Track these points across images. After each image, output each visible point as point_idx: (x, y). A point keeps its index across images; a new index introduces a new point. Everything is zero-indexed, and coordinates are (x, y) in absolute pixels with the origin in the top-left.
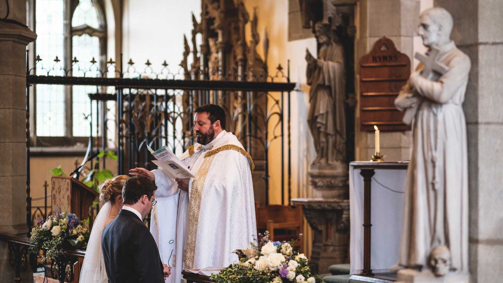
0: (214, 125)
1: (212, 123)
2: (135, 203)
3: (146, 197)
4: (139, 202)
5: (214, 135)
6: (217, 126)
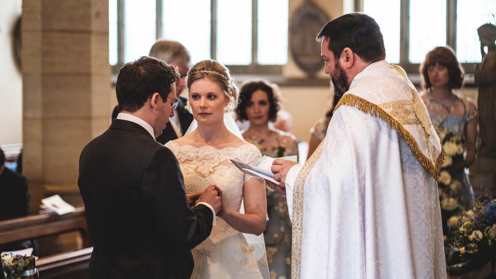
0: (343, 59)
2: (140, 108)
3: (157, 96)
4: (146, 106)
5: (346, 79)
6: (348, 59)
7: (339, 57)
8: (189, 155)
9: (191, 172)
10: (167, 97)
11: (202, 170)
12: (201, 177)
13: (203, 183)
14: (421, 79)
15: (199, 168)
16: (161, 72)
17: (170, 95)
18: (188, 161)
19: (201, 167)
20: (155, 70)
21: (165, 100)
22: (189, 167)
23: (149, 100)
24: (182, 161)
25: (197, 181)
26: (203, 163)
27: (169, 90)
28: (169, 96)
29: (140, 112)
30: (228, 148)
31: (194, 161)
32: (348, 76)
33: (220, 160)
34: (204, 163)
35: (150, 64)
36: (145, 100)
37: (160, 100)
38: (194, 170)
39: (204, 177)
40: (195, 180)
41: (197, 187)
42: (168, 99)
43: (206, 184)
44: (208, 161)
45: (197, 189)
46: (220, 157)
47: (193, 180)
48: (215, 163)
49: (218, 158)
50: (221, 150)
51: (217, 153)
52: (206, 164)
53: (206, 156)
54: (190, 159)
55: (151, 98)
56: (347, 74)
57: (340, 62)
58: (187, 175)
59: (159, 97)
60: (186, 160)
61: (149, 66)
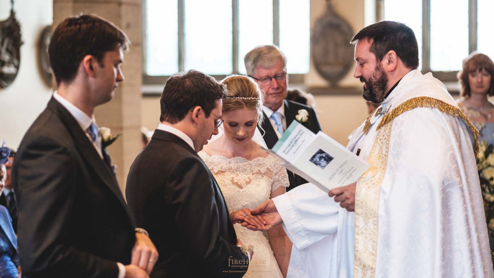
0: (385, 61)
1: (380, 57)
2: (180, 120)
3: (199, 110)
4: (187, 119)
5: (386, 82)
6: (390, 62)
7: (381, 60)
8: (222, 167)
9: (228, 183)
10: (211, 113)
11: (238, 180)
12: (238, 188)
13: (241, 194)
14: (459, 86)
15: (235, 178)
16: (206, 86)
17: (214, 111)
18: (221, 172)
19: (236, 177)
20: (200, 83)
21: (207, 115)
22: (224, 178)
23: (190, 112)
24: (214, 172)
25: (235, 192)
26: (236, 175)
27: (214, 106)
28: (212, 112)
29: (180, 124)
30: (258, 158)
31: (226, 173)
32: (388, 79)
33: (252, 171)
34: (238, 174)
35: (197, 77)
36: (186, 113)
37: (202, 115)
38: (231, 181)
39: (241, 187)
40: (233, 192)
41: (235, 199)
42: (211, 115)
43: (244, 195)
44: (241, 173)
45: (235, 200)
46: (252, 169)
47: (231, 192)
48: (248, 174)
49: (250, 169)
50: (251, 161)
51: (249, 164)
52: (240, 175)
53: (239, 168)
54: (223, 170)
55: (192, 111)
56: (388, 77)
57: (382, 64)
58: (224, 187)
59: (201, 111)
60: (219, 171)
61: (195, 78)
